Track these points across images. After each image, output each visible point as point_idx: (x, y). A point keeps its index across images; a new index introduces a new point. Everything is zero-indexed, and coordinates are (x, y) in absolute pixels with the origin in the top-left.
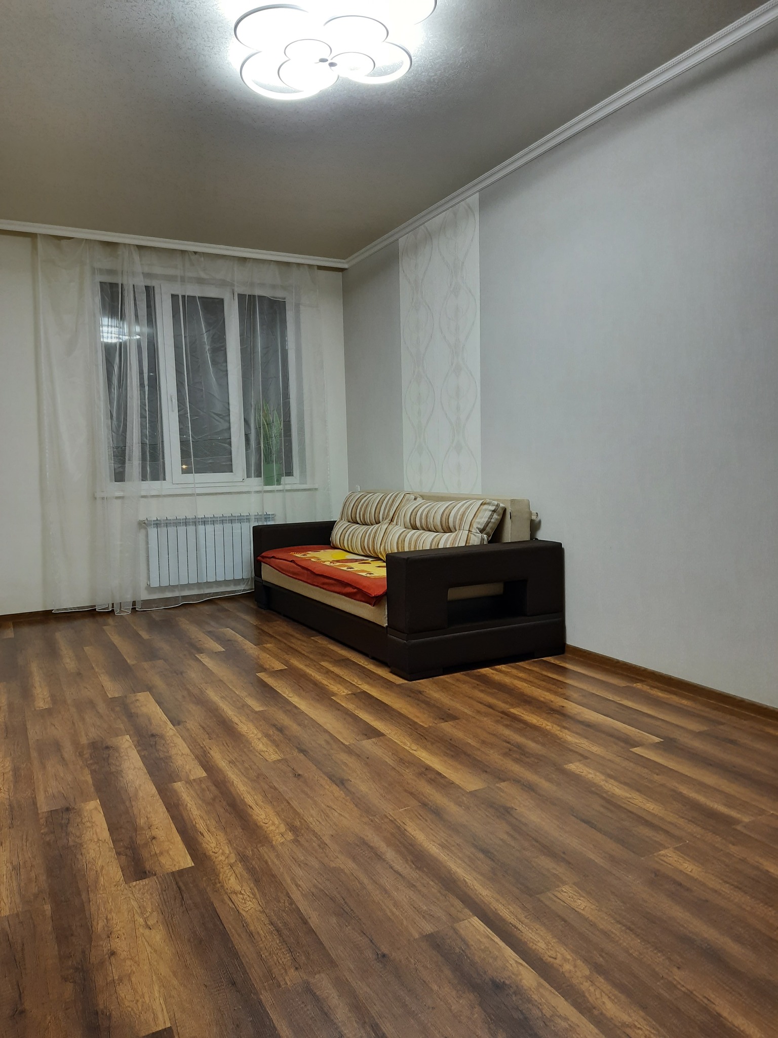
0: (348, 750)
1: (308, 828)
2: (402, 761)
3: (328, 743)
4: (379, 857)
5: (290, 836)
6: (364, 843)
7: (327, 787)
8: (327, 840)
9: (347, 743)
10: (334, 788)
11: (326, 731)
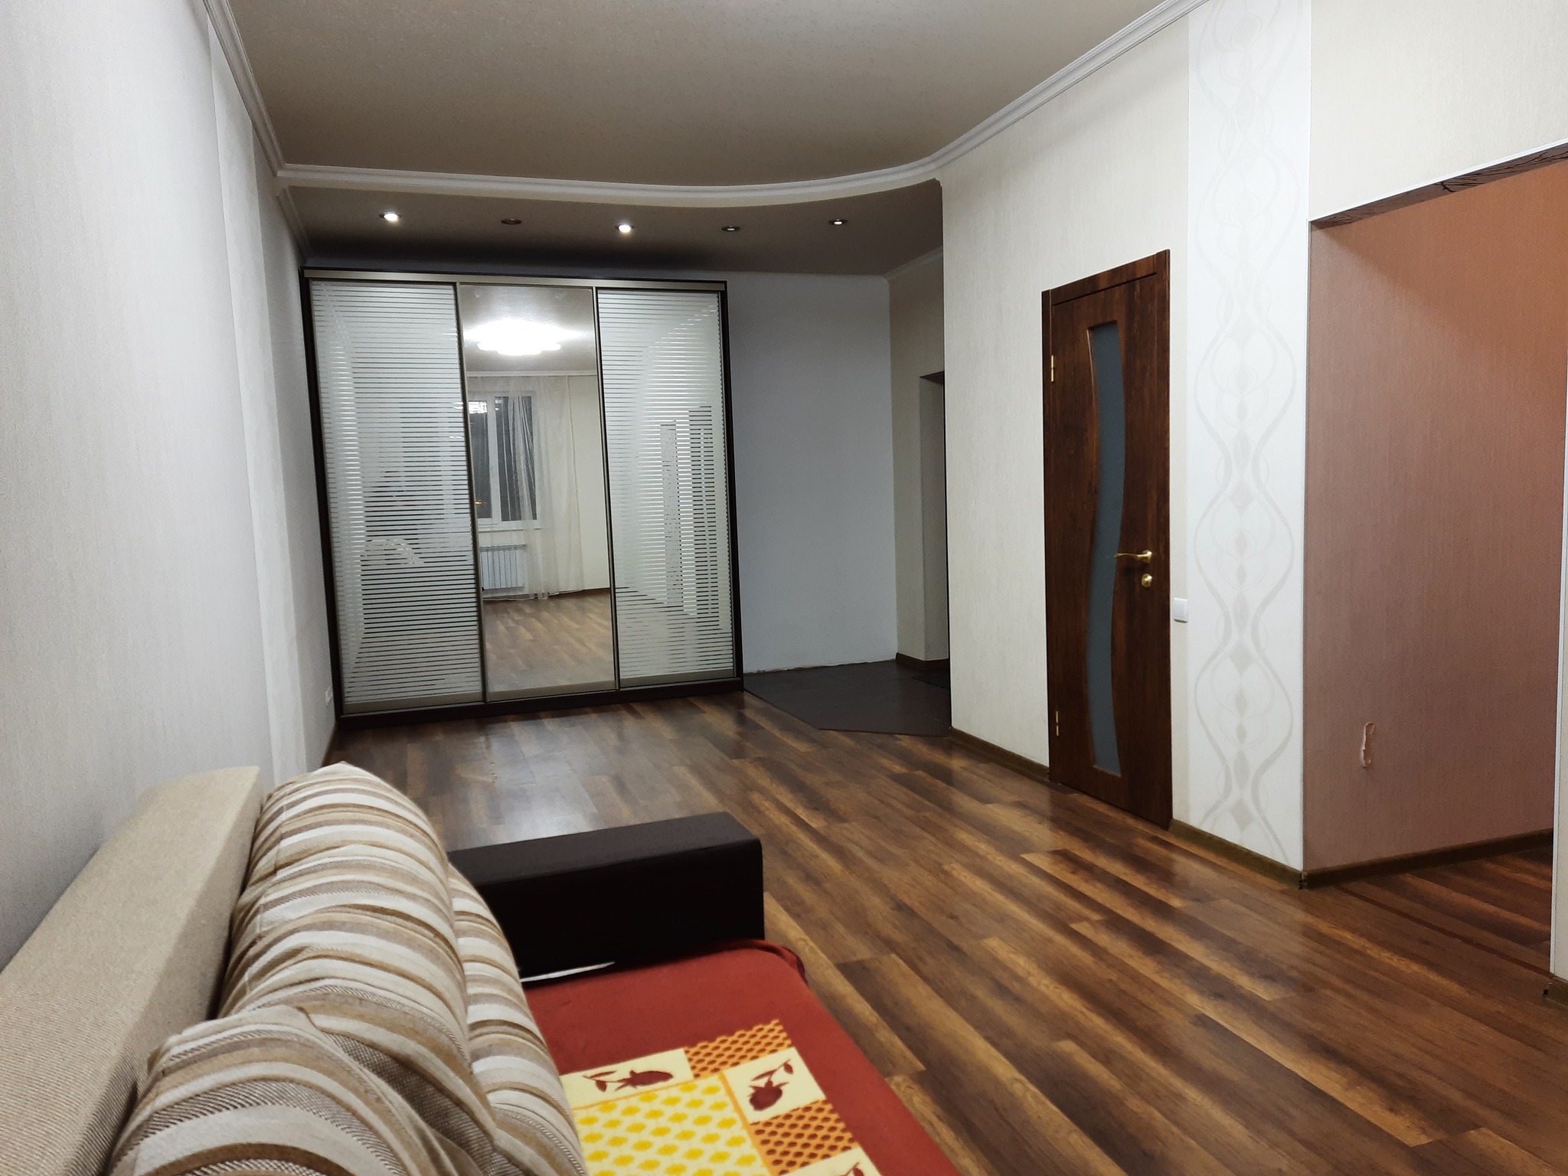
0: (890, 946)
1: (930, 871)
2: (824, 926)
3: (921, 959)
4: (870, 854)
5: (946, 867)
6: (881, 860)
7: (917, 904)
8: (912, 863)
9: (893, 956)
10: (908, 902)
11: (926, 979)
